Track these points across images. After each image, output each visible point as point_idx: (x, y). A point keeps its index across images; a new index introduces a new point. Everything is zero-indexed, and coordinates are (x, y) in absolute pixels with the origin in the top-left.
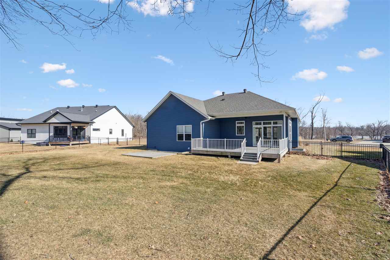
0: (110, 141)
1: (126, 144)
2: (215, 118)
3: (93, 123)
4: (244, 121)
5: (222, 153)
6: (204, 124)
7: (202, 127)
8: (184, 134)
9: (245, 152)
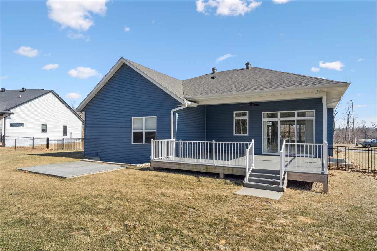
0: (37, 143)
1: (61, 148)
2: (197, 104)
3: (10, 114)
4: (247, 112)
5: (207, 168)
6: (177, 114)
7: (174, 120)
8: (144, 131)
9: (253, 167)
